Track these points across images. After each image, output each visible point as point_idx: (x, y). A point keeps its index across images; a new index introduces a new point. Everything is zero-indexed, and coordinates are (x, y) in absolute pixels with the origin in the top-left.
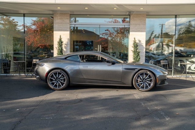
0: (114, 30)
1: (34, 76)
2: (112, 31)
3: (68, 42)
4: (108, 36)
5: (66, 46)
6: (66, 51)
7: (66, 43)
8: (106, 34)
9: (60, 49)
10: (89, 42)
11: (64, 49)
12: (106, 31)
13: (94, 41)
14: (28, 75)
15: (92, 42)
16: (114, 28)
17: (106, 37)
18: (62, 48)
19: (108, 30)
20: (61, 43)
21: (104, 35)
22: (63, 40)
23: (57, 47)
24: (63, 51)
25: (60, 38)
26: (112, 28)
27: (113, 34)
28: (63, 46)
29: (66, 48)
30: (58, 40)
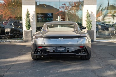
0: (70, 4)
1: (7, 42)
2: (68, 5)
3: (34, 14)
4: (64, 9)
5: (32, 17)
6: (33, 21)
7: (33, 15)
8: (63, 7)
9: (28, 20)
10: (50, 14)
11: (31, 20)
12: (63, 5)
13: (53, 13)
14: (2, 41)
15: (52, 14)
16: (70, 2)
17: (63, 10)
18: (29, 19)
19: (64, 4)
20: (28, 15)
21: (62, 8)
22: (30, 13)
23: (25, 18)
24: (30, 22)
25: (28, 11)
26: (68, 2)
27: (69, 8)
28: (30, 18)
29: (32, 19)
30: (26, 13)
